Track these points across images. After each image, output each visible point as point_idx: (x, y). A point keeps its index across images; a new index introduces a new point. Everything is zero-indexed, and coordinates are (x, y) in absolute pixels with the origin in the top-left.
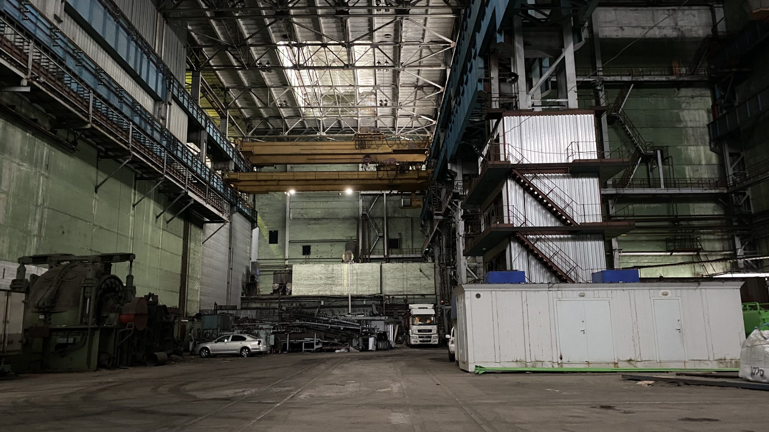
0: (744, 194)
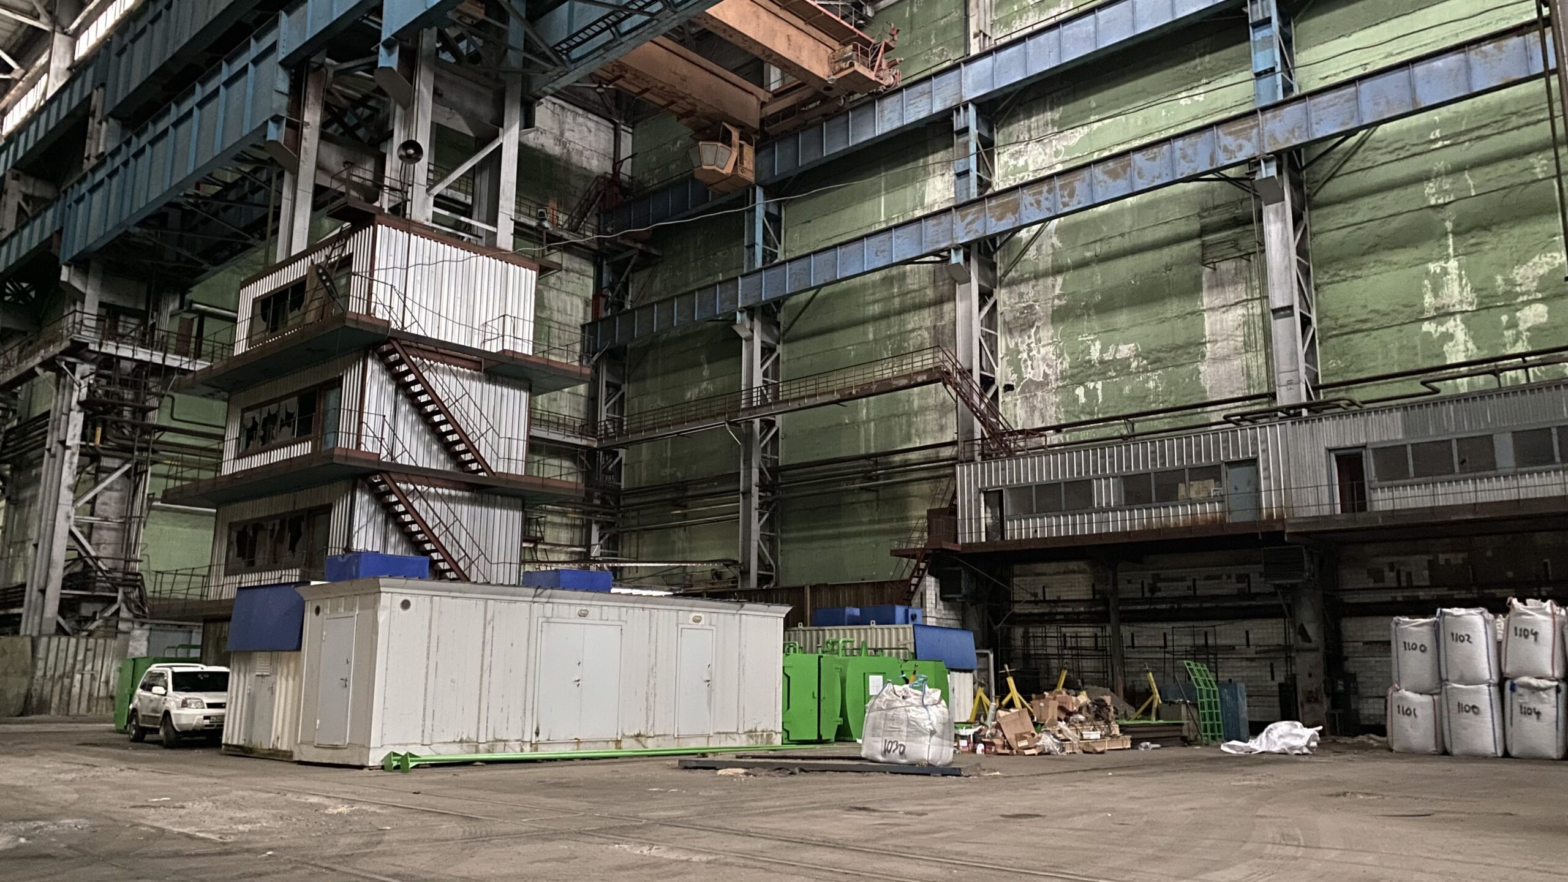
0: (617, 454)
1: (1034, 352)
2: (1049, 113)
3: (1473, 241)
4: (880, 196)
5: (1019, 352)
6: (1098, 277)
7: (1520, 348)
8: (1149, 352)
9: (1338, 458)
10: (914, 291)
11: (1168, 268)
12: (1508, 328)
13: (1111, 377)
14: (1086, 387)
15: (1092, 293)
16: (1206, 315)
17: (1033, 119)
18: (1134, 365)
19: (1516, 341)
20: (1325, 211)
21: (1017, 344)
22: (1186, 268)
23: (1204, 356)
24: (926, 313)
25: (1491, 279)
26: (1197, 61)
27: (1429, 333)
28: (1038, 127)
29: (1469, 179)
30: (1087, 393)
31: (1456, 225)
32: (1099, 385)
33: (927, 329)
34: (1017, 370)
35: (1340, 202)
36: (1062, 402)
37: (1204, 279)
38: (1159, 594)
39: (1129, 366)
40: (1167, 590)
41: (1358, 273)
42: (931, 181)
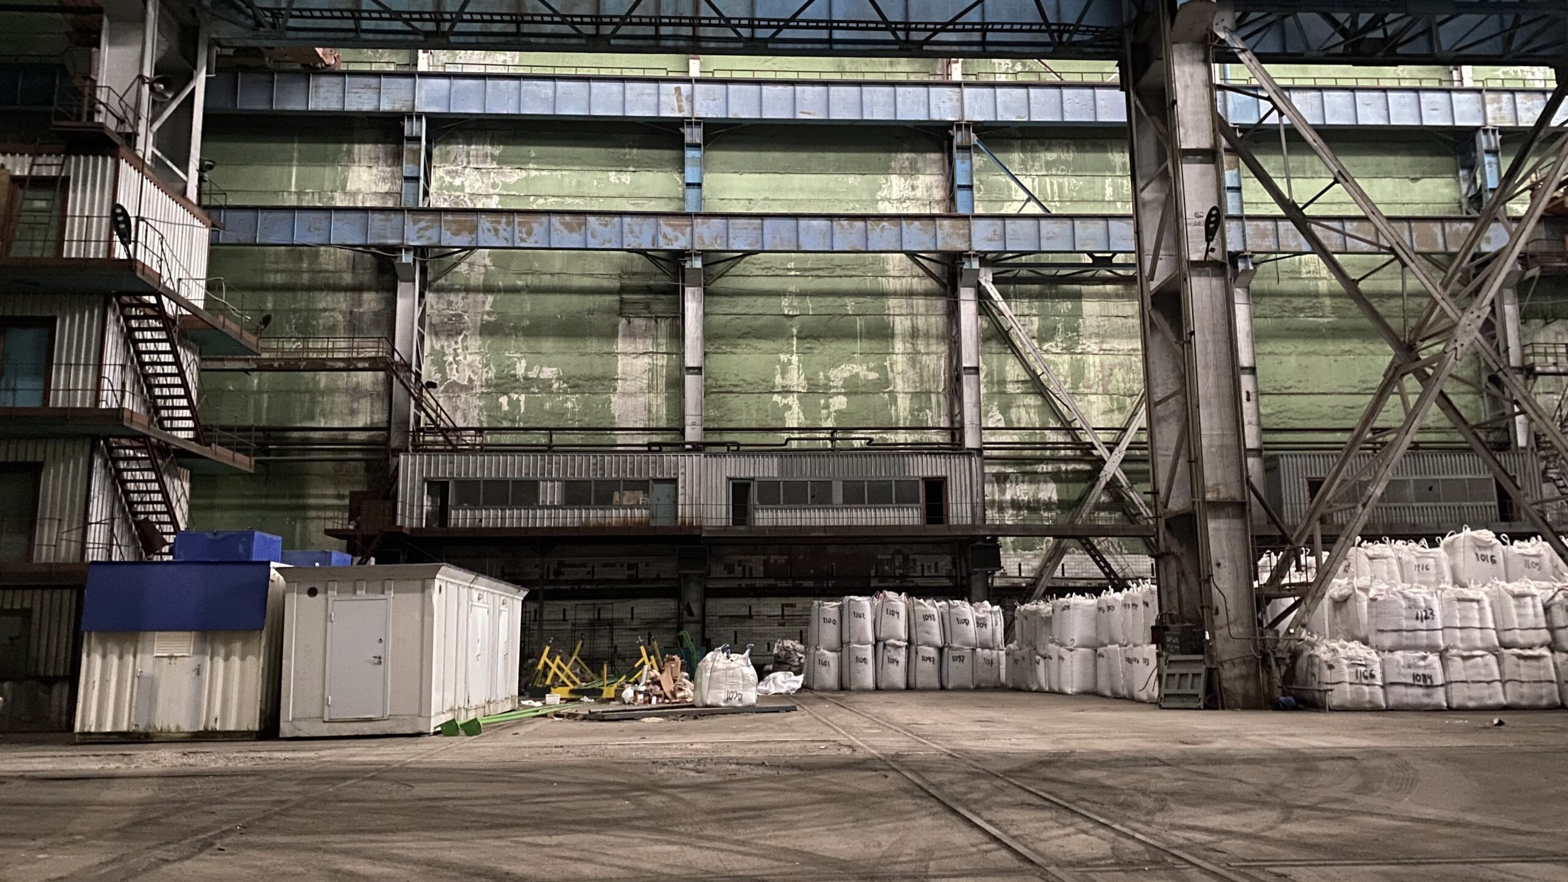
1: (461, 358)
2: (489, 147)
3: (808, 345)
4: (291, 166)
5: (444, 355)
6: (527, 305)
7: (829, 424)
8: (570, 378)
9: (734, 485)
10: (328, 271)
11: (591, 312)
12: (824, 408)
13: (534, 393)
14: (509, 397)
15: (521, 318)
16: (619, 357)
17: (473, 147)
18: (556, 386)
19: (827, 418)
20: (716, 299)
21: (442, 347)
22: (605, 316)
23: (615, 389)
24: (341, 296)
25: (816, 373)
26: (627, 150)
27: (777, 403)
28: (477, 156)
29: (809, 302)
30: (510, 403)
31: (799, 332)
32: (523, 398)
33: (341, 312)
34: (442, 370)
35: (726, 295)
36: (485, 407)
37: (620, 327)
38: (562, 578)
39: (551, 386)
40: (569, 574)
41: (734, 350)
42: (355, 168)
